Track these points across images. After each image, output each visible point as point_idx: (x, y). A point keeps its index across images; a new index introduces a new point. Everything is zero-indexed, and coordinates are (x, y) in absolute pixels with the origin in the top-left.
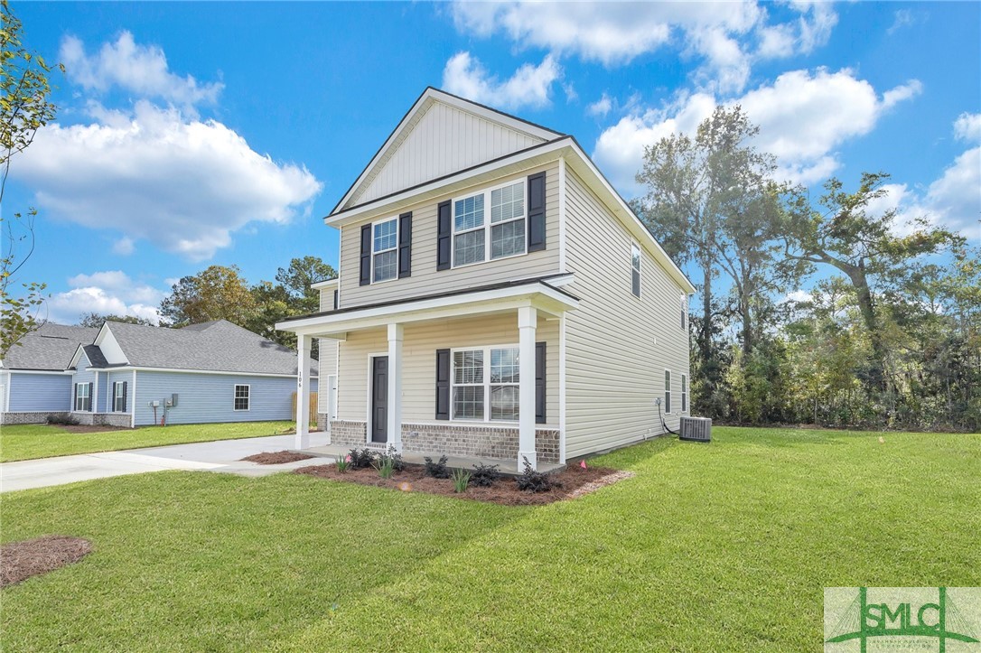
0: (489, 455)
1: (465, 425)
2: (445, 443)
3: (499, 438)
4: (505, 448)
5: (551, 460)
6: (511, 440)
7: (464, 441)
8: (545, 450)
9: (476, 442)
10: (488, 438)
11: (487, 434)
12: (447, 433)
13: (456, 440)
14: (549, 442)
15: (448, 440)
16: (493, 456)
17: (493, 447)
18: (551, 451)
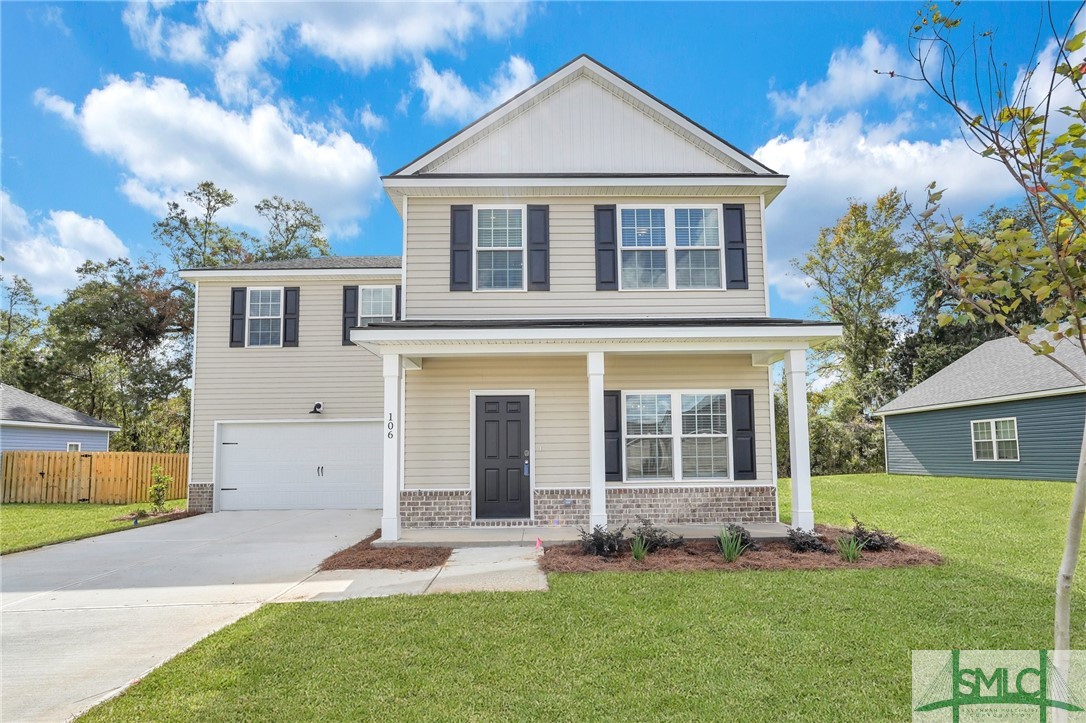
0: (688, 521)
1: (652, 487)
2: (621, 512)
3: (701, 499)
4: (709, 510)
5: (769, 519)
6: (717, 500)
7: (651, 506)
8: (761, 509)
9: (669, 506)
10: (686, 500)
11: (685, 495)
12: (623, 497)
13: (639, 506)
14: (766, 499)
15: (625, 506)
16: (693, 521)
17: (694, 511)
18: (768, 509)
